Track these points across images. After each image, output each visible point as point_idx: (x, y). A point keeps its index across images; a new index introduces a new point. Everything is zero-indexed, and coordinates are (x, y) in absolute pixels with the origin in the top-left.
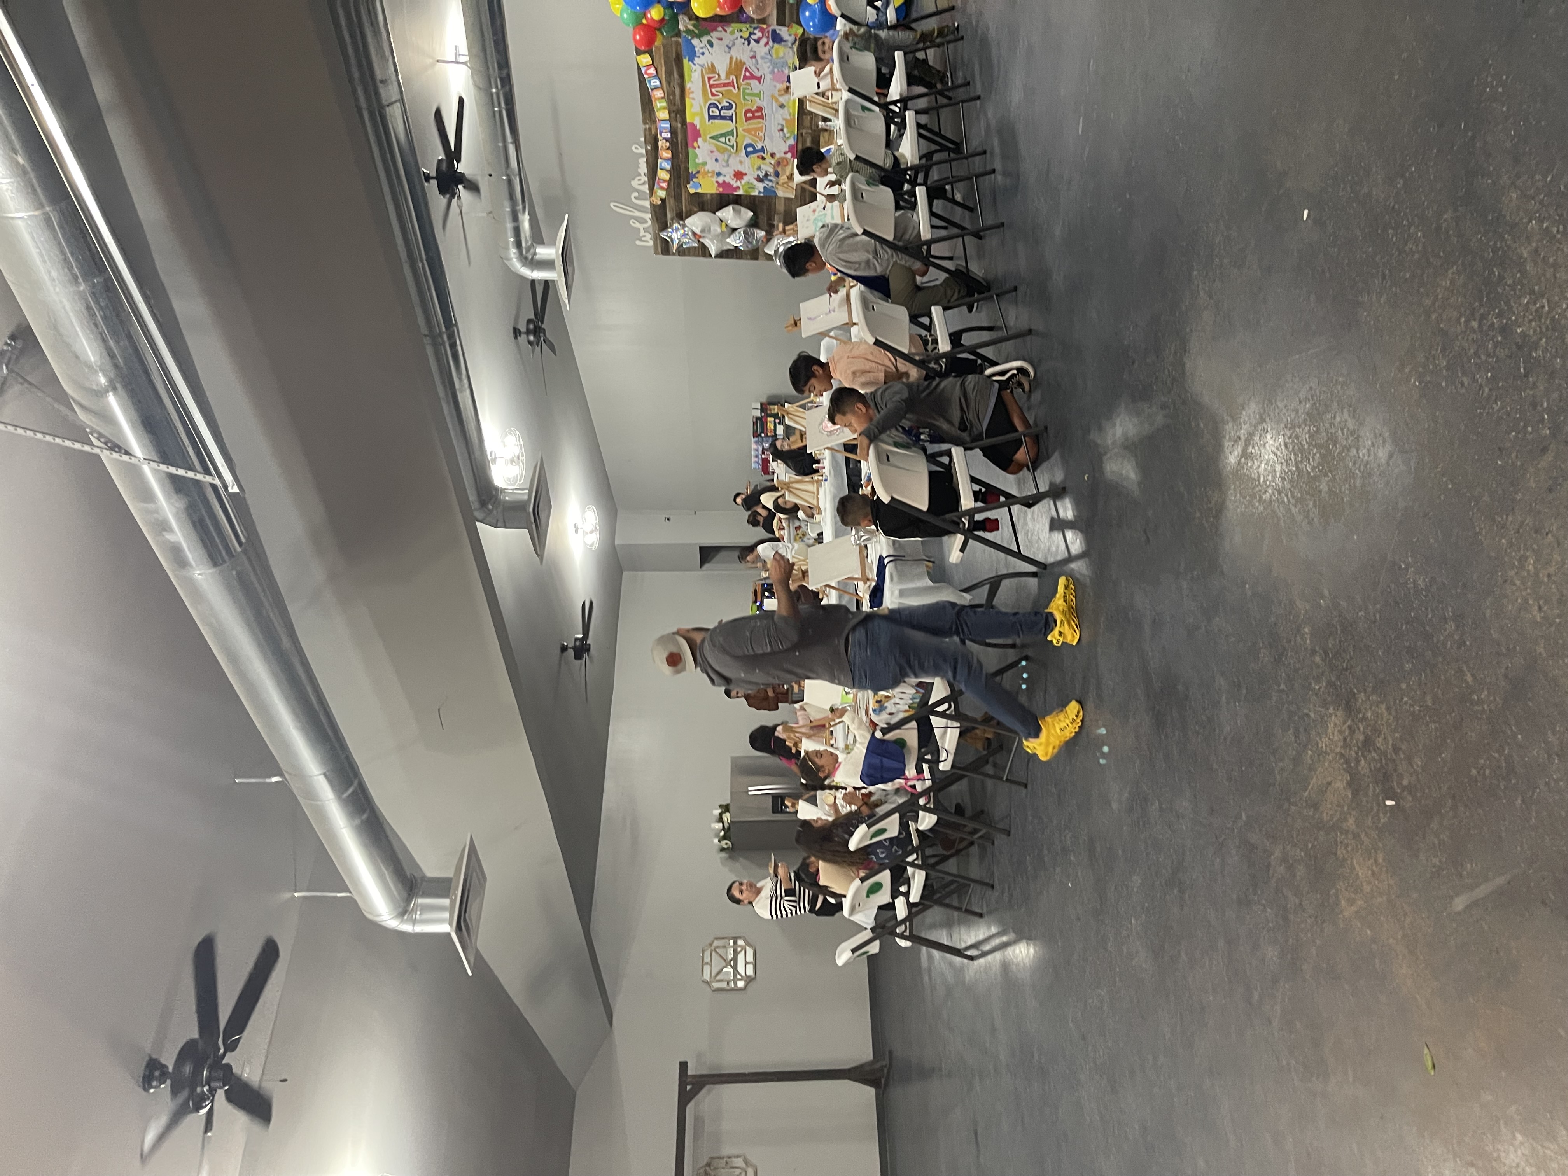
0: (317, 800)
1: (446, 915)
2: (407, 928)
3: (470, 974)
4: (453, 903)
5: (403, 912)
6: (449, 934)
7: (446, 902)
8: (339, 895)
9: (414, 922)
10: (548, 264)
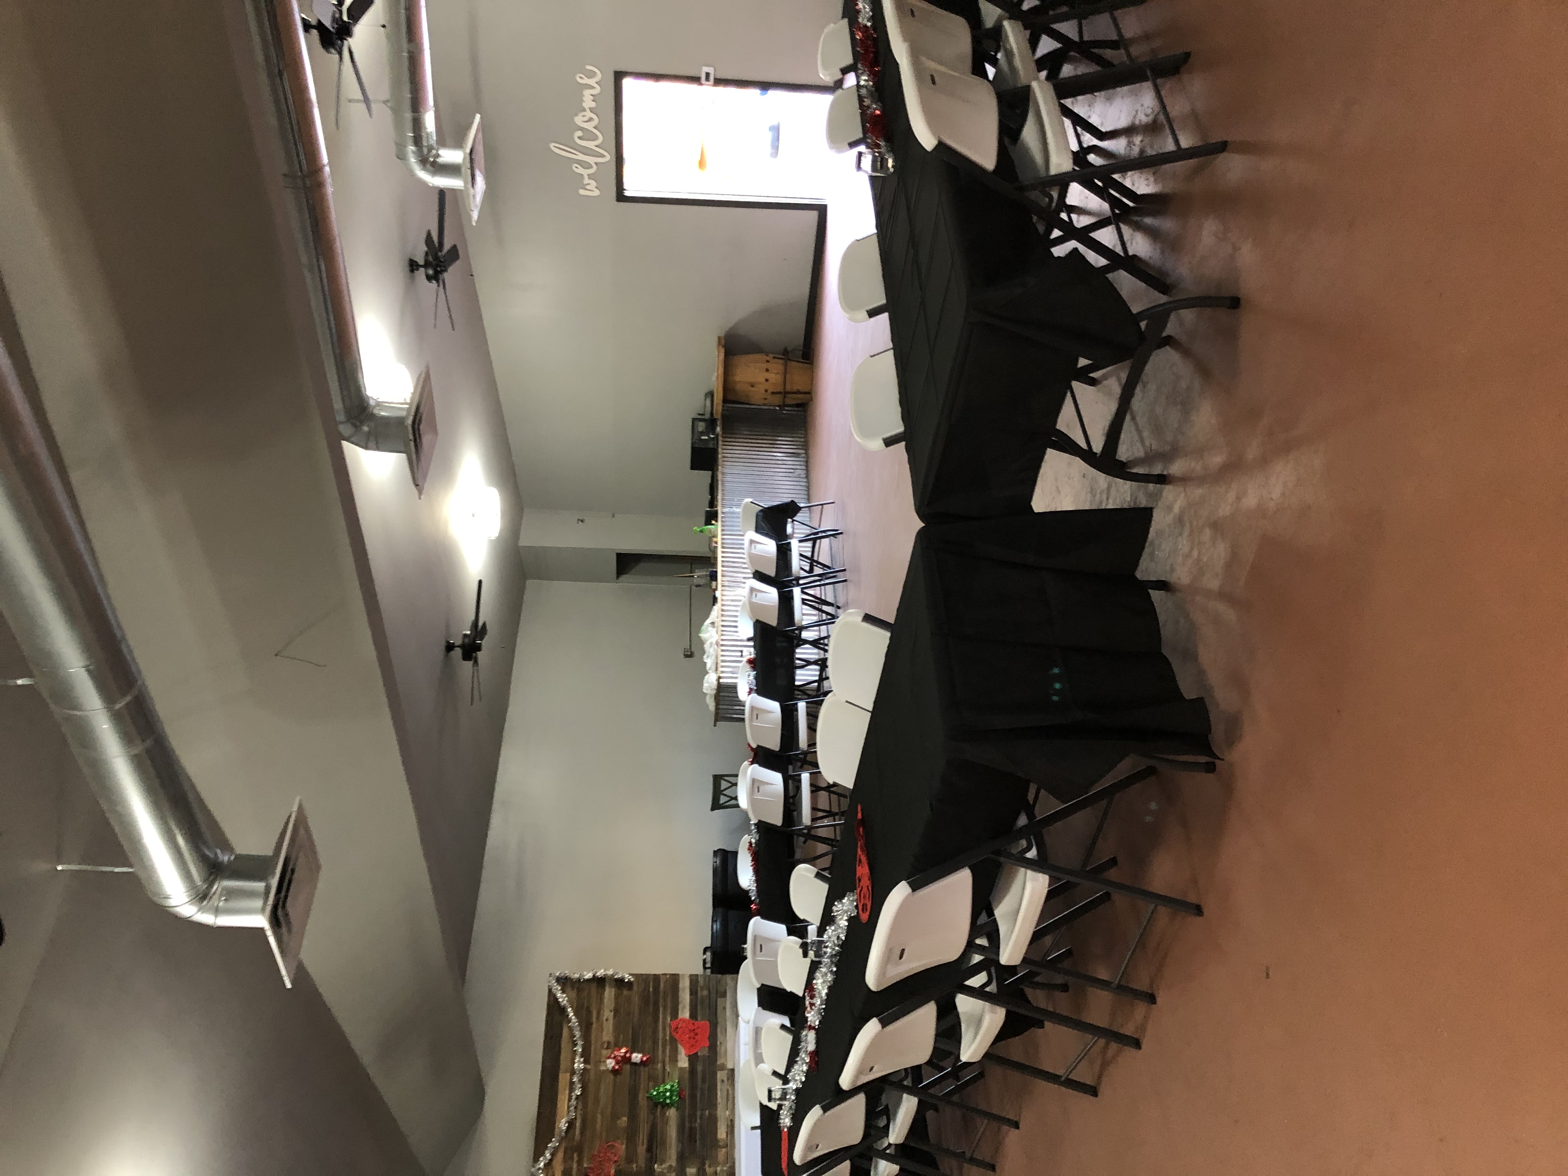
0: (75, 708)
1: (259, 903)
2: (207, 919)
3: (289, 985)
4: (268, 889)
5: (201, 897)
6: (262, 930)
7: (260, 886)
8: (117, 870)
9: (217, 911)
10: (451, 170)
